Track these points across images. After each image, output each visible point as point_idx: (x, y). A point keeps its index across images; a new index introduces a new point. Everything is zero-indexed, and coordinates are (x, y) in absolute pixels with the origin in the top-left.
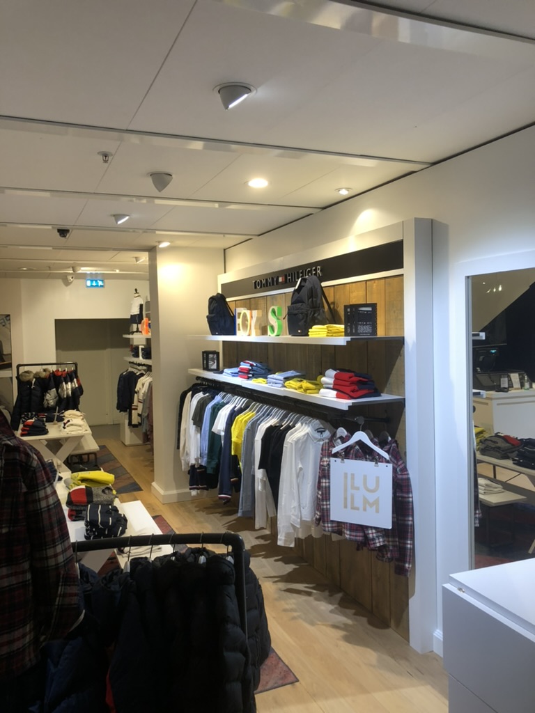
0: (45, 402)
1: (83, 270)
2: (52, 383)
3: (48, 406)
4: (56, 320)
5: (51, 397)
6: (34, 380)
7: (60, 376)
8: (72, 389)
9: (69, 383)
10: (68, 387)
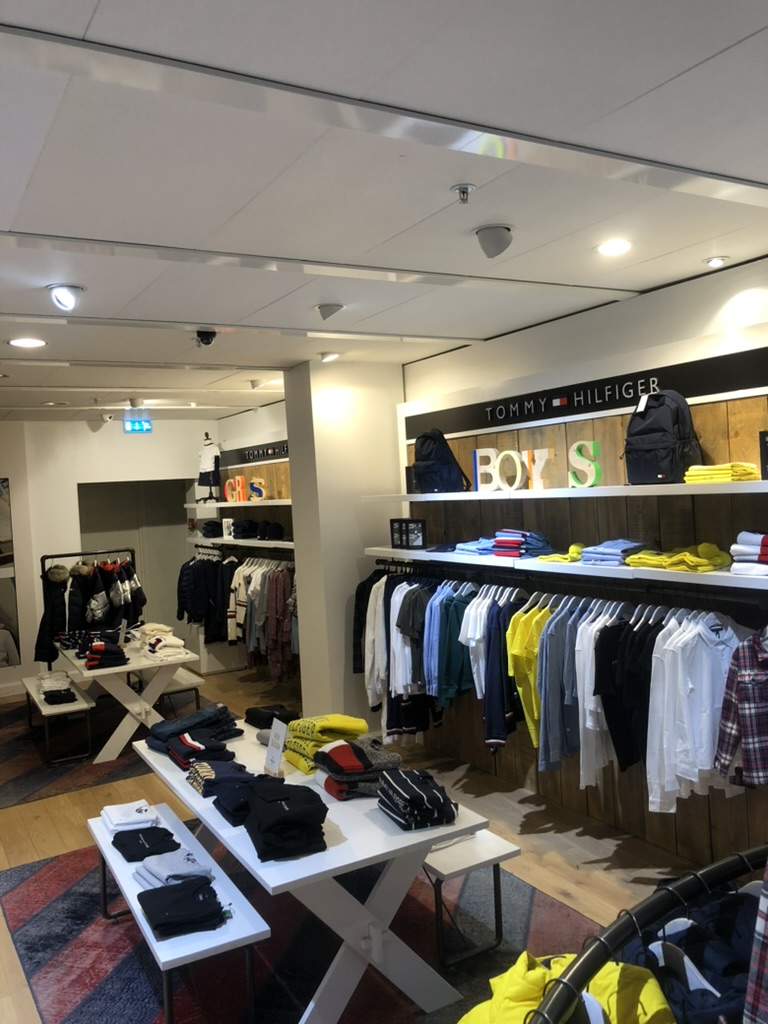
0: (89, 615)
1: (148, 404)
2: (100, 583)
3: (93, 620)
4: (79, 485)
5: (97, 605)
6: (71, 580)
7: (112, 571)
8: (132, 589)
9: (127, 582)
10: (125, 588)
